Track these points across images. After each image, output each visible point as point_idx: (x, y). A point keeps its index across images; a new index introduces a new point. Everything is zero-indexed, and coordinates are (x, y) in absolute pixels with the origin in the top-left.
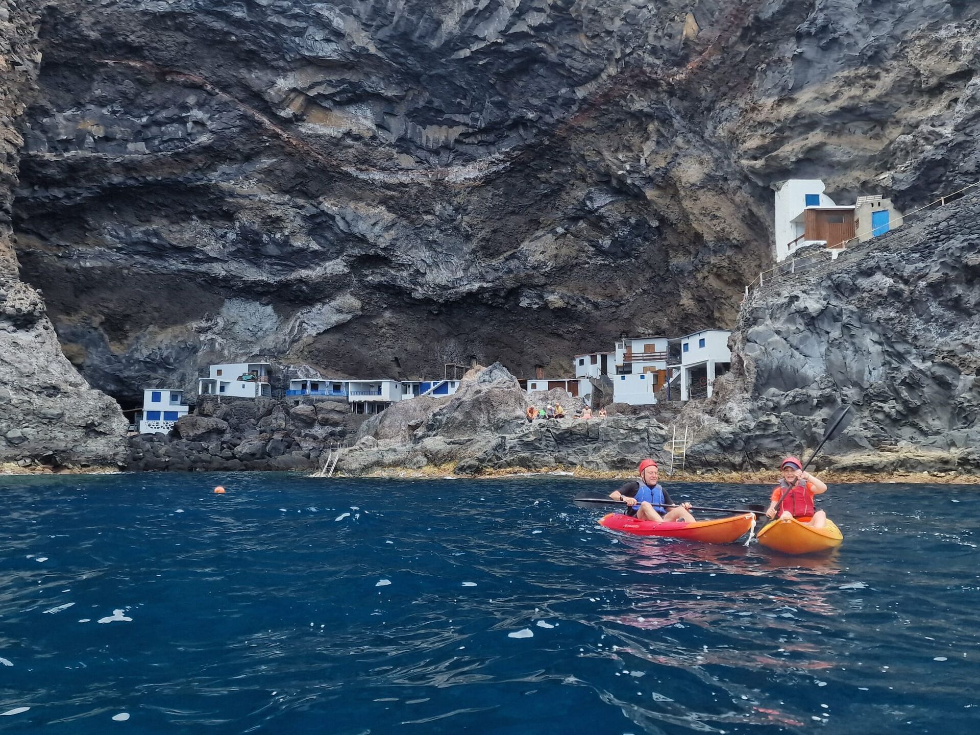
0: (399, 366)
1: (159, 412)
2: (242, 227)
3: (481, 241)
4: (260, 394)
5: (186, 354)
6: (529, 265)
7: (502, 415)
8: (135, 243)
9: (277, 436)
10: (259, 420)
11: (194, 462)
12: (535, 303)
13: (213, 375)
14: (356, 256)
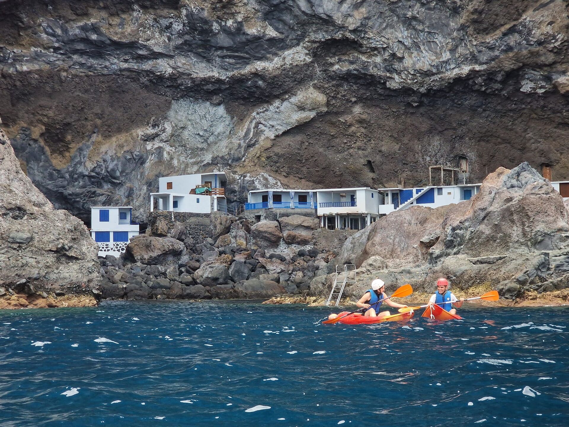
0: (372, 170)
1: (108, 233)
2: (190, 15)
3: (472, 13)
4: (215, 209)
5: (132, 166)
6: (533, 40)
7: (540, 227)
8: (72, 41)
9: (240, 258)
10: (215, 240)
11: (153, 288)
12: (541, 87)
13: (163, 190)
14: (320, 42)
